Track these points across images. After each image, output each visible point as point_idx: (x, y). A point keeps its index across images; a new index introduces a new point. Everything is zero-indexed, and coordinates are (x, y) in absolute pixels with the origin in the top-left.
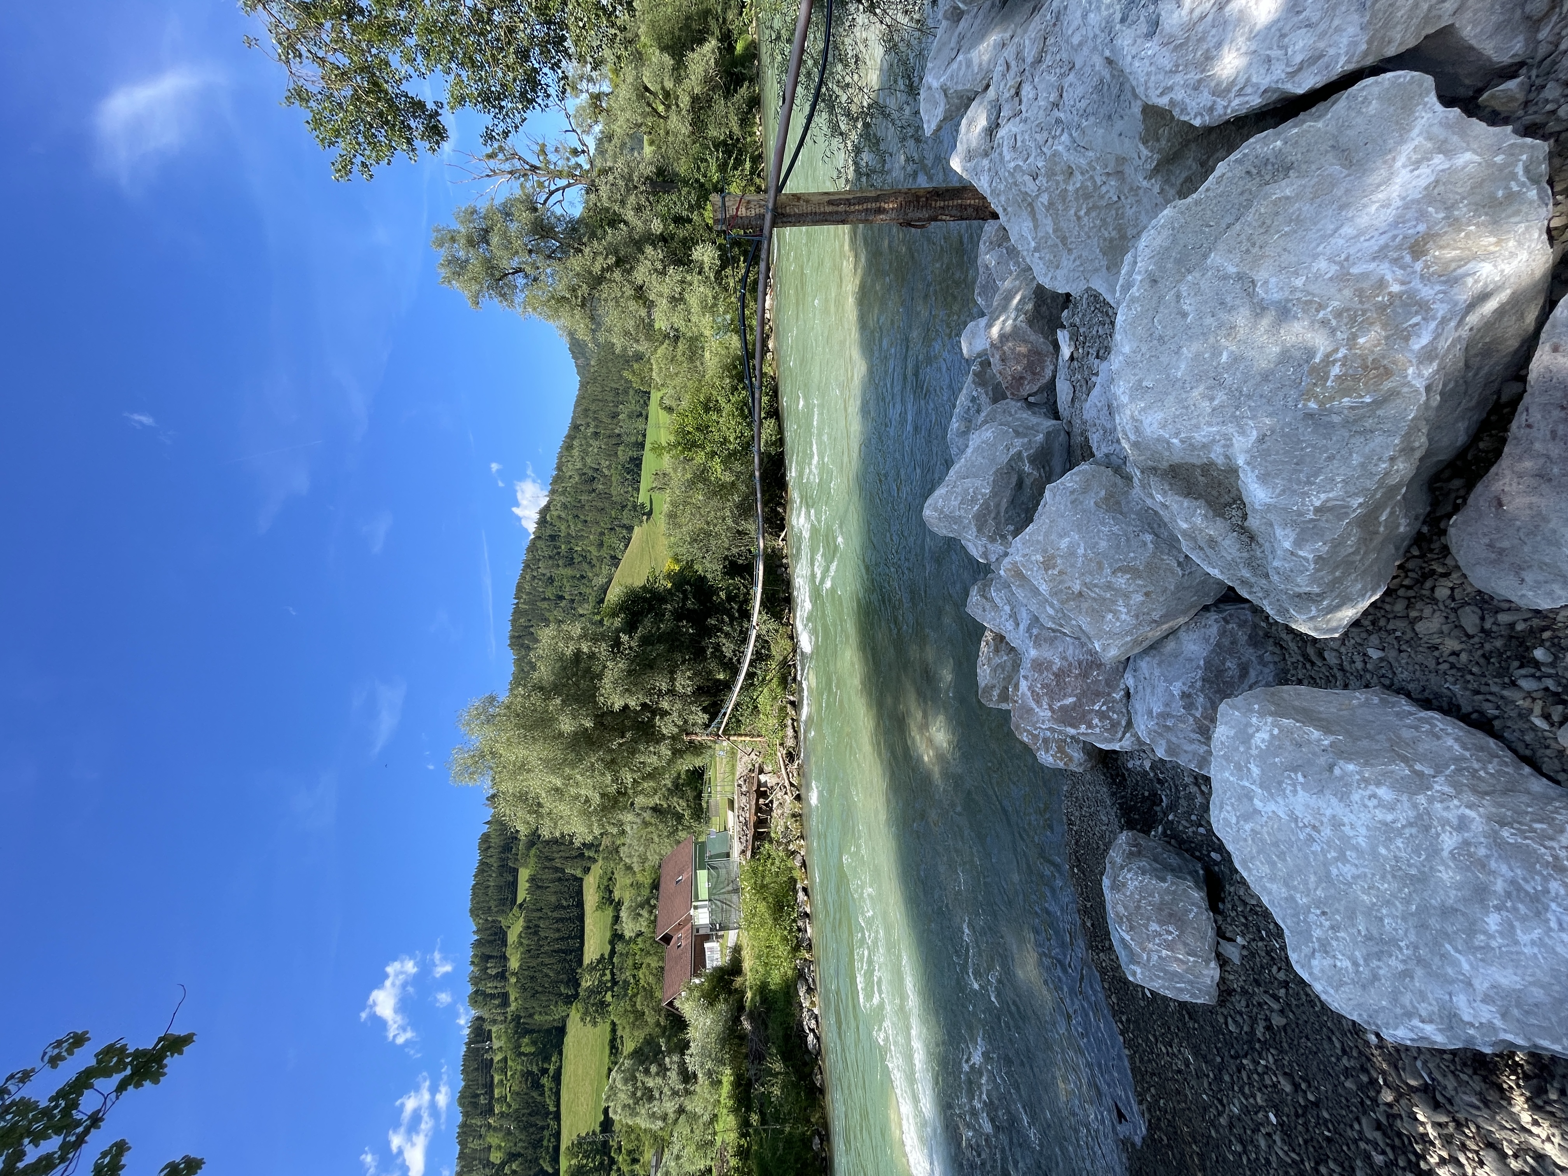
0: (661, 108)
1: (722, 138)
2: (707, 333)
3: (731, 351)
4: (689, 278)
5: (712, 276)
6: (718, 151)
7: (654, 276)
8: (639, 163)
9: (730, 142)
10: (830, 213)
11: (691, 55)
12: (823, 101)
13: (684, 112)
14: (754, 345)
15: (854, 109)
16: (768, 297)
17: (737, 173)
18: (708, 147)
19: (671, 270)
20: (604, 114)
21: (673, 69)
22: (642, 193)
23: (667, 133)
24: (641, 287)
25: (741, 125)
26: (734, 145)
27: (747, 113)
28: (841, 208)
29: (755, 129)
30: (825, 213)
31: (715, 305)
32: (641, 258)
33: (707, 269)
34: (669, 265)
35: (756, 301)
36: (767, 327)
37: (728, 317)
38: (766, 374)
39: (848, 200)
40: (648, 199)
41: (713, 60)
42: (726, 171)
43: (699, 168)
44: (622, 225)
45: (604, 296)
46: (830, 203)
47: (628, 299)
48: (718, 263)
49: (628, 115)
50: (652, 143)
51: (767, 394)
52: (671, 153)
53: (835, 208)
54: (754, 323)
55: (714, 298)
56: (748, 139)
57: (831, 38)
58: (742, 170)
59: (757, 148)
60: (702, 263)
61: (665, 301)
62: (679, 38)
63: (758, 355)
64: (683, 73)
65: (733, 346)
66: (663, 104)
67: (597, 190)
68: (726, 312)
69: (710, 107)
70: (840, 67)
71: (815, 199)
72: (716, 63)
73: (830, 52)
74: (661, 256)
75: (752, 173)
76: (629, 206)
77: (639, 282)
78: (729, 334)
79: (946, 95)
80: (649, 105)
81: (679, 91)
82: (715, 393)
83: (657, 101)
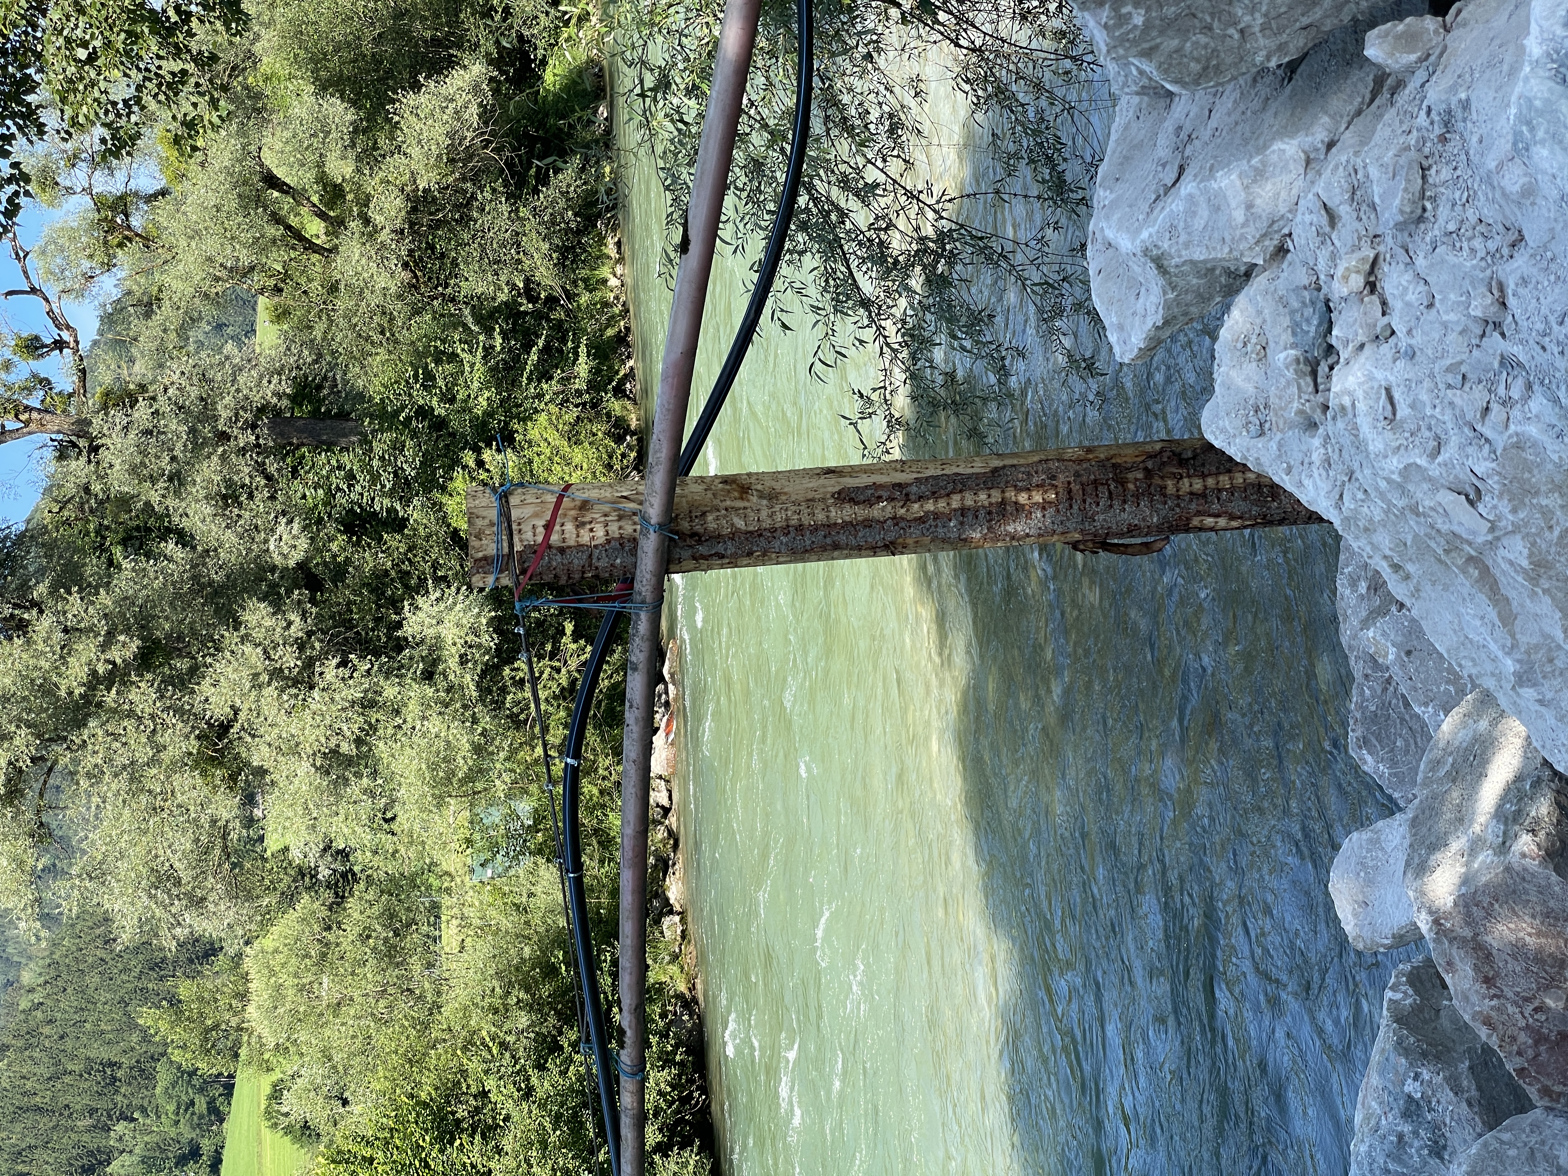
0: (315, 229)
1: (502, 297)
2: (451, 862)
3: (536, 919)
4: (390, 691)
5: (469, 680)
6: (489, 331)
7: (270, 691)
8: (238, 370)
9: (527, 307)
10: (846, 525)
11: (411, 99)
12: (804, 227)
13: (384, 236)
14: (615, 893)
15: (897, 244)
16: (659, 740)
17: (550, 388)
18: (458, 323)
19: (330, 670)
20: (137, 244)
21: (356, 131)
22: (242, 451)
23: (333, 288)
24: (224, 728)
25: (561, 264)
26: (538, 316)
27: (579, 232)
28: (881, 510)
29: (605, 272)
30: (830, 526)
31: (477, 773)
32: (231, 638)
33: (453, 663)
34: (324, 655)
35: (617, 752)
36: (660, 834)
37: (525, 807)
38: (660, 988)
39: (899, 486)
40: (261, 468)
41: (474, 109)
42: (515, 383)
43: (430, 376)
44: (170, 547)
45: (90, 761)
46: (845, 497)
47: (175, 767)
48: (489, 640)
49: (211, 245)
50: (281, 315)
51: (667, 1061)
52: (343, 339)
53: (862, 512)
54: (614, 821)
55: (478, 749)
56: (585, 298)
57: (816, 82)
58: (565, 381)
59: (612, 321)
60: (437, 645)
61: (304, 768)
62: (377, 60)
63: (627, 928)
64: (383, 142)
65: (541, 901)
66: (322, 216)
67: (94, 449)
68: (517, 790)
69: (465, 221)
70: (844, 147)
71: (797, 490)
72: (485, 114)
73: (815, 110)
74: (297, 630)
75: (595, 386)
76: (197, 490)
77: (219, 710)
78: (527, 861)
79: (1162, 269)
80: (277, 219)
81: (372, 184)
82: (474, 1066)
83: (304, 210)
